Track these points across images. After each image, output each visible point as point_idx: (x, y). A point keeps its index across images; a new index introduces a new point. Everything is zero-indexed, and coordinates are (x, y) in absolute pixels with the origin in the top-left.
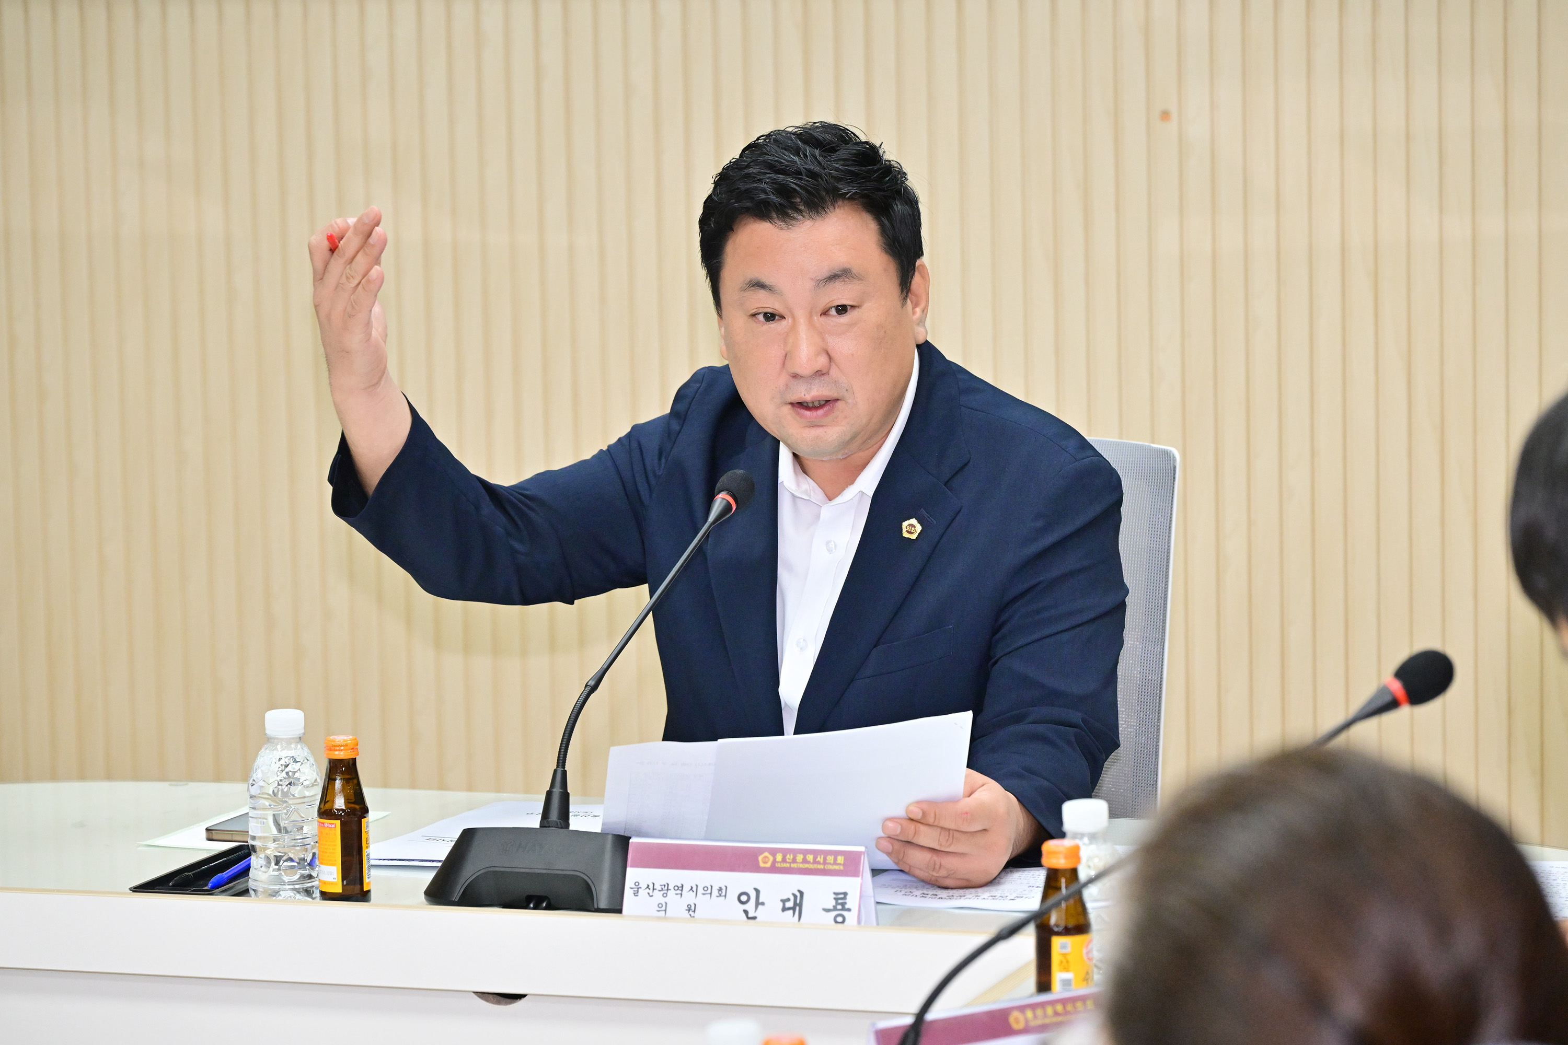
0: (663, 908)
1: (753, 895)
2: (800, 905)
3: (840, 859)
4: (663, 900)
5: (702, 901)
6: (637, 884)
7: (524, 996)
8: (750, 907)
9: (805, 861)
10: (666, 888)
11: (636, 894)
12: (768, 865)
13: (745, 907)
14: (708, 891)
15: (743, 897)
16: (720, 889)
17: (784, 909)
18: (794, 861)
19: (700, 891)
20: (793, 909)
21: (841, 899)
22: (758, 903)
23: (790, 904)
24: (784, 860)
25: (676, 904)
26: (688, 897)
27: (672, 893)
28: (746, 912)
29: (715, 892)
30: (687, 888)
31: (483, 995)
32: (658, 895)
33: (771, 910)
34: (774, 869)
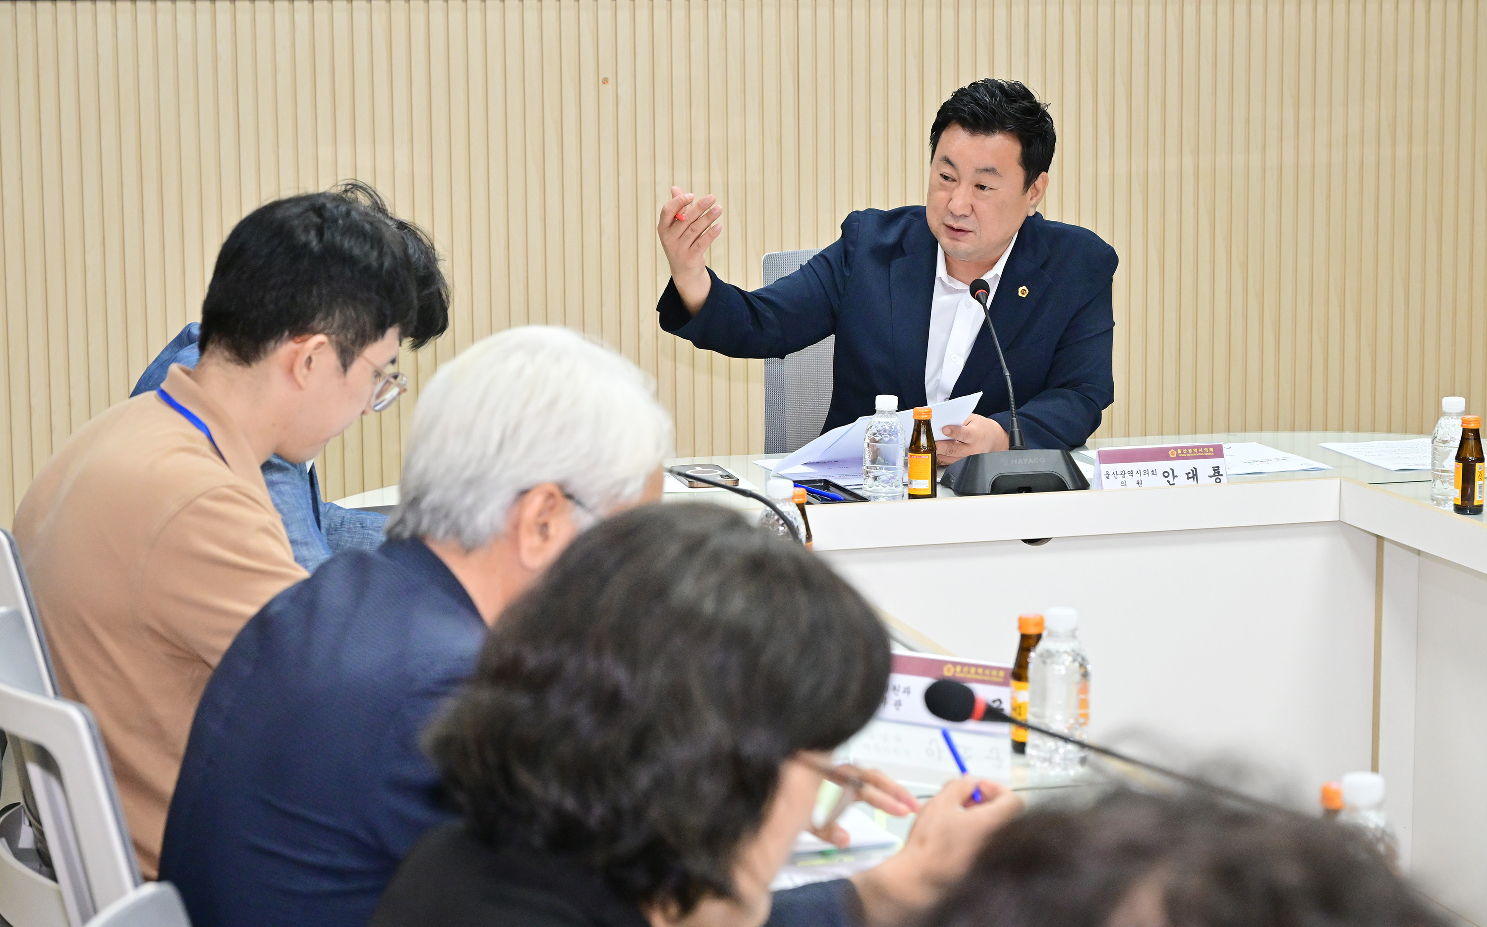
0: (1124, 484)
1: (1170, 472)
2: (1196, 475)
3: (1211, 449)
4: (1123, 480)
5: (1144, 478)
6: (1107, 472)
7: (1051, 538)
8: (1170, 478)
9: (1193, 452)
10: (1123, 474)
11: (1108, 478)
12: (1175, 456)
13: (1168, 479)
14: (1146, 472)
15: (1165, 474)
16: (1153, 471)
17: (1188, 478)
18: (1188, 452)
19: (1142, 473)
20: (1193, 477)
21: (1216, 470)
22: (1174, 477)
23: (1191, 475)
24: (1182, 453)
25: (1131, 481)
26: (1137, 477)
27: (1127, 475)
28: (1168, 481)
29: (1150, 473)
30: (1134, 472)
31: (1025, 541)
32: (1120, 477)
33: (1181, 480)
34: (1178, 458)
